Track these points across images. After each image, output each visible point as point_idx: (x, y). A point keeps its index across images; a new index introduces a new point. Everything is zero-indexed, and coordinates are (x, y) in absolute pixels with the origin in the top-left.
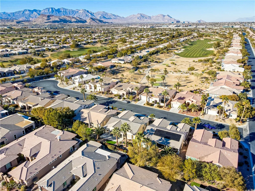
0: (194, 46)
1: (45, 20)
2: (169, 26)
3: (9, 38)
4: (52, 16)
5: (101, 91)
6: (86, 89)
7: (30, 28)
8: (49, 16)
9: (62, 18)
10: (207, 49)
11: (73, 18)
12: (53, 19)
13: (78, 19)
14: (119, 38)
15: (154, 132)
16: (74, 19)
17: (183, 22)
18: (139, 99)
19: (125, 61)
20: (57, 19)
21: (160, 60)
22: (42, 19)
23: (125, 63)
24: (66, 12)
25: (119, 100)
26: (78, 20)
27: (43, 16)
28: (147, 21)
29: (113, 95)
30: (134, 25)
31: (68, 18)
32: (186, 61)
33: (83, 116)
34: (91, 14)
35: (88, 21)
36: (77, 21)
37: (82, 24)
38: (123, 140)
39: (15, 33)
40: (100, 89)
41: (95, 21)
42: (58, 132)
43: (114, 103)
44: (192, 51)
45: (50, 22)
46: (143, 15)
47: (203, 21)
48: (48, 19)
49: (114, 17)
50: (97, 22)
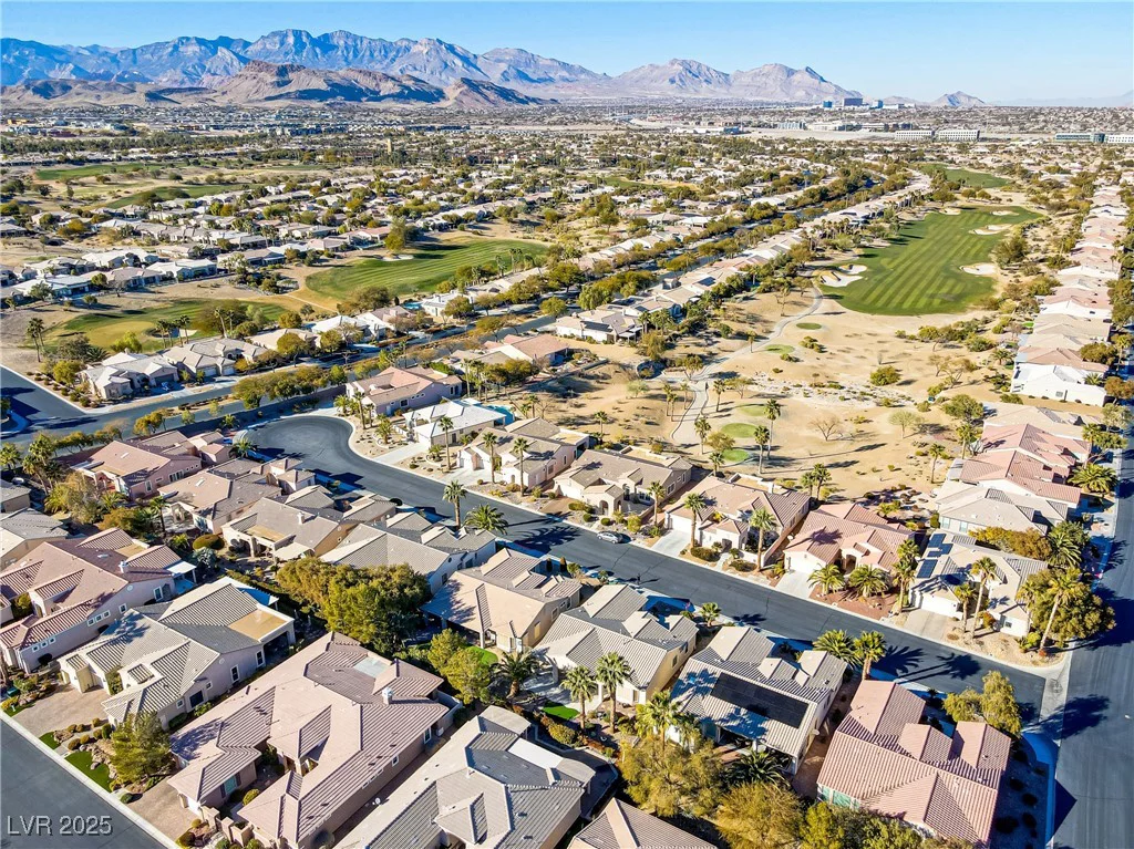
0: (912, 246)
1: (266, 88)
2: (810, 127)
3: (129, 182)
4: (299, 68)
5: (518, 482)
6: (461, 467)
7: (207, 129)
8: (283, 71)
9: (337, 80)
10: (969, 270)
11: (387, 77)
12: (299, 82)
13: (410, 83)
14: (587, 195)
15: (712, 686)
16: (390, 84)
17: (875, 104)
18: (665, 527)
19: (612, 333)
20: (318, 84)
21: (757, 325)
22: (255, 81)
23: (610, 341)
24: (356, 52)
25: (584, 526)
26: (407, 88)
27: (261, 71)
28: (710, 96)
29: (563, 500)
30: (653, 118)
31: (366, 77)
32: (870, 330)
33: (458, 602)
34: (465, 59)
35: (452, 92)
36: (405, 95)
37: (424, 104)
38: (603, 706)
39: (151, 159)
40: (513, 477)
41: (481, 94)
42: (378, 664)
43: (569, 540)
44: (899, 276)
45: (287, 96)
46: (694, 68)
47: (969, 97)
48: (279, 84)
49: (565, 74)
50: (492, 98)
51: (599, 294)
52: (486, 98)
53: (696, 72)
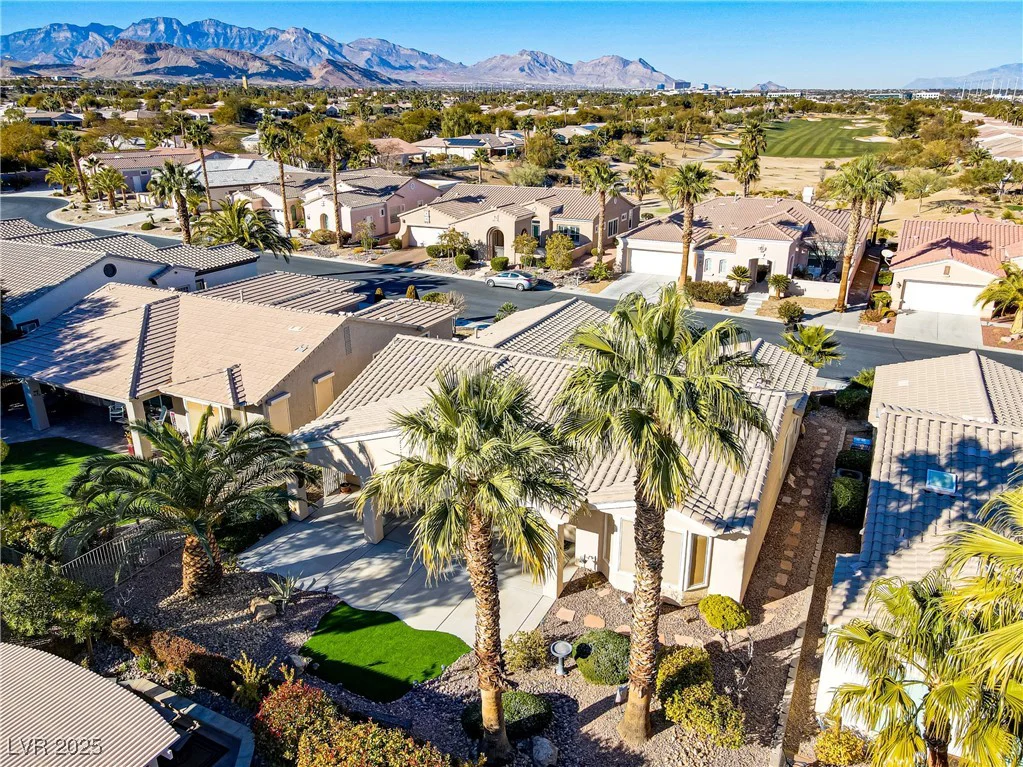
1: (134, 65)
4: (167, 47)
8: (150, 49)
9: (206, 58)
10: (860, 139)
11: (255, 57)
12: (167, 59)
13: (277, 63)
16: (258, 63)
17: (703, 87)
20: (186, 61)
22: (124, 58)
24: (227, 40)
25: (462, 275)
26: (275, 67)
27: (128, 48)
28: (555, 83)
31: (234, 56)
34: (330, 47)
36: (272, 73)
37: (292, 82)
41: (346, 74)
43: (426, 289)
44: (794, 142)
45: (156, 71)
46: (541, 59)
48: (147, 62)
49: (425, 63)
50: (356, 77)
51: (466, 122)
52: (351, 77)
53: (542, 61)
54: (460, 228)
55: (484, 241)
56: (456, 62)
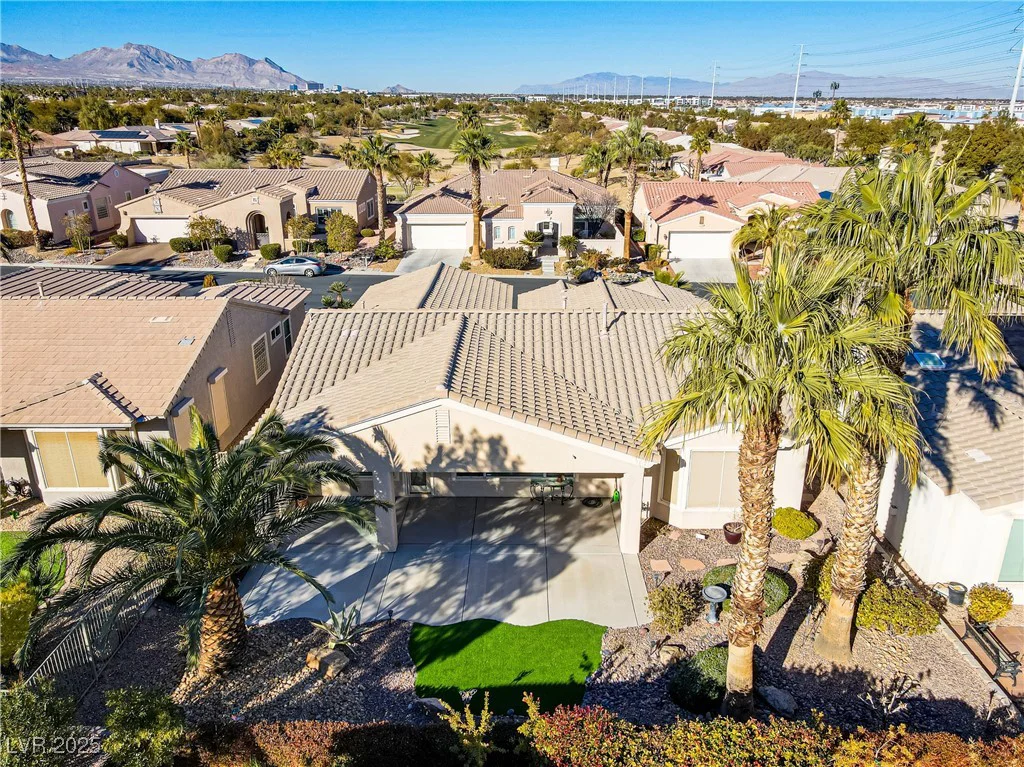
5: (22, 224)
18: (399, 248)
19: (147, 140)
23: (147, 152)
25: (225, 268)
28: (175, 81)
29: (151, 246)
51: (111, 113)
53: (156, 58)
54: (210, 214)
55: (244, 228)
56: (45, 53)
